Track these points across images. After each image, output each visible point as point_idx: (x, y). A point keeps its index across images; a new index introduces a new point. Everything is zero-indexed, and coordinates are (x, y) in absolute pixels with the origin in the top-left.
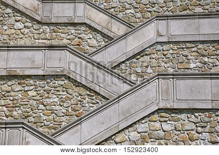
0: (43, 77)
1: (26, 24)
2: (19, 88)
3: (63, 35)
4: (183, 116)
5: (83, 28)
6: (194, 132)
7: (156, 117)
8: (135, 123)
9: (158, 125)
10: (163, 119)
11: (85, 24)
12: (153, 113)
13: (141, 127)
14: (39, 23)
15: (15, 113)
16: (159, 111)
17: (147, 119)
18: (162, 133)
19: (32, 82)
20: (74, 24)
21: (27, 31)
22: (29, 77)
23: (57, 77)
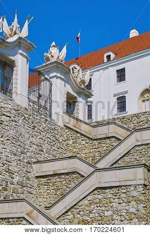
0: (68, 174)
1: (87, 141)
2: (59, 180)
3: (103, 145)
4: (107, 191)
5: (113, 139)
6: (112, 199)
7: (96, 192)
8: (87, 196)
9: (96, 196)
10: (99, 193)
11: (114, 136)
12: (94, 190)
13: (89, 198)
14: (92, 139)
15: (58, 193)
16: (97, 189)
17: (92, 194)
18: (98, 200)
19: (63, 176)
20: (109, 138)
21: (87, 145)
22: (62, 174)
23: (73, 173)
